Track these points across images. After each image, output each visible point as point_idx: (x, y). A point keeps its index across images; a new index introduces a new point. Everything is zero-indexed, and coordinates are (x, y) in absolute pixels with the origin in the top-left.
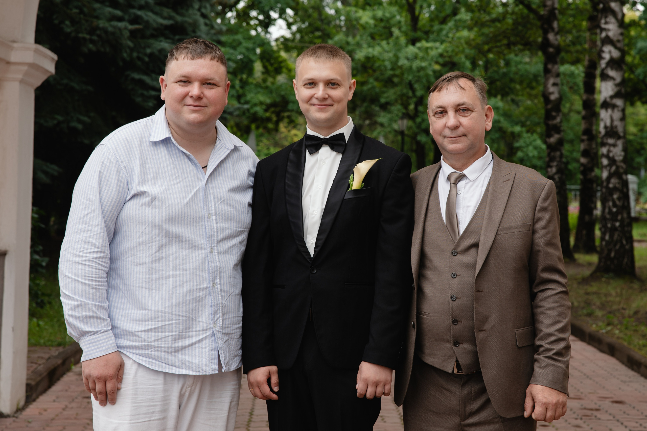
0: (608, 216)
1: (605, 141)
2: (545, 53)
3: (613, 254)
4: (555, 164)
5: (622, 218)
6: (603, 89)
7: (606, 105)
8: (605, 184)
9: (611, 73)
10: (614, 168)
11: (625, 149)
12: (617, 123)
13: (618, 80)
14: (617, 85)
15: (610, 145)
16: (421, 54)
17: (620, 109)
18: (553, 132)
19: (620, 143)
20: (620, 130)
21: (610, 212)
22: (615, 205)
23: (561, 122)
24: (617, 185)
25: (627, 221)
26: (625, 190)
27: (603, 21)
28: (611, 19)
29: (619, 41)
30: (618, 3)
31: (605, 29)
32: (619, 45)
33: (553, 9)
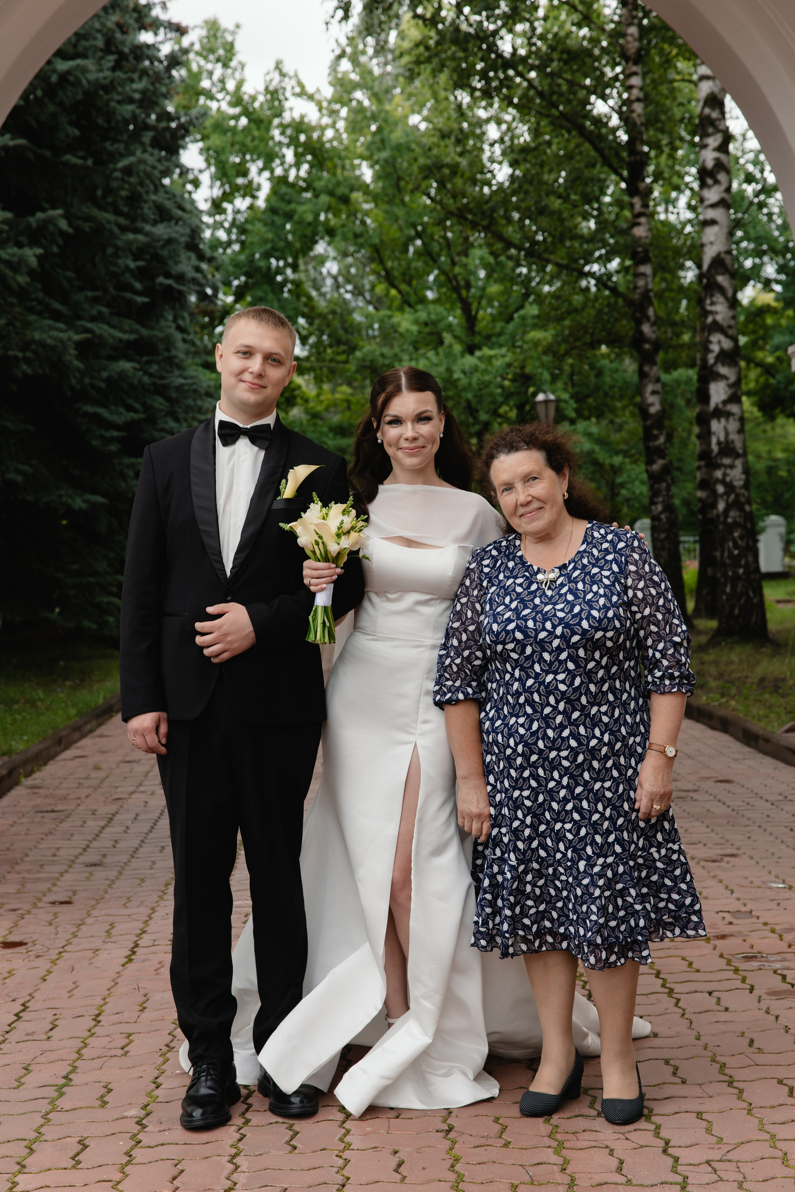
0: (728, 561)
1: (719, 461)
2: (639, 351)
3: (736, 612)
4: (661, 499)
5: (747, 562)
6: (713, 392)
7: (718, 413)
8: (722, 519)
9: (723, 370)
10: (732, 497)
11: (747, 471)
12: (734, 437)
13: (733, 379)
14: (730, 386)
15: (727, 466)
16: (482, 366)
17: (737, 417)
18: (655, 457)
19: (739, 463)
20: (738, 445)
21: (731, 555)
22: (736, 546)
23: (665, 443)
24: (738, 520)
25: (753, 566)
26: (749, 525)
27: (708, 301)
28: (719, 298)
29: (730, 327)
30: (727, 276)
31: (711, 312)
32: (731, 332)
33: (647, 291)
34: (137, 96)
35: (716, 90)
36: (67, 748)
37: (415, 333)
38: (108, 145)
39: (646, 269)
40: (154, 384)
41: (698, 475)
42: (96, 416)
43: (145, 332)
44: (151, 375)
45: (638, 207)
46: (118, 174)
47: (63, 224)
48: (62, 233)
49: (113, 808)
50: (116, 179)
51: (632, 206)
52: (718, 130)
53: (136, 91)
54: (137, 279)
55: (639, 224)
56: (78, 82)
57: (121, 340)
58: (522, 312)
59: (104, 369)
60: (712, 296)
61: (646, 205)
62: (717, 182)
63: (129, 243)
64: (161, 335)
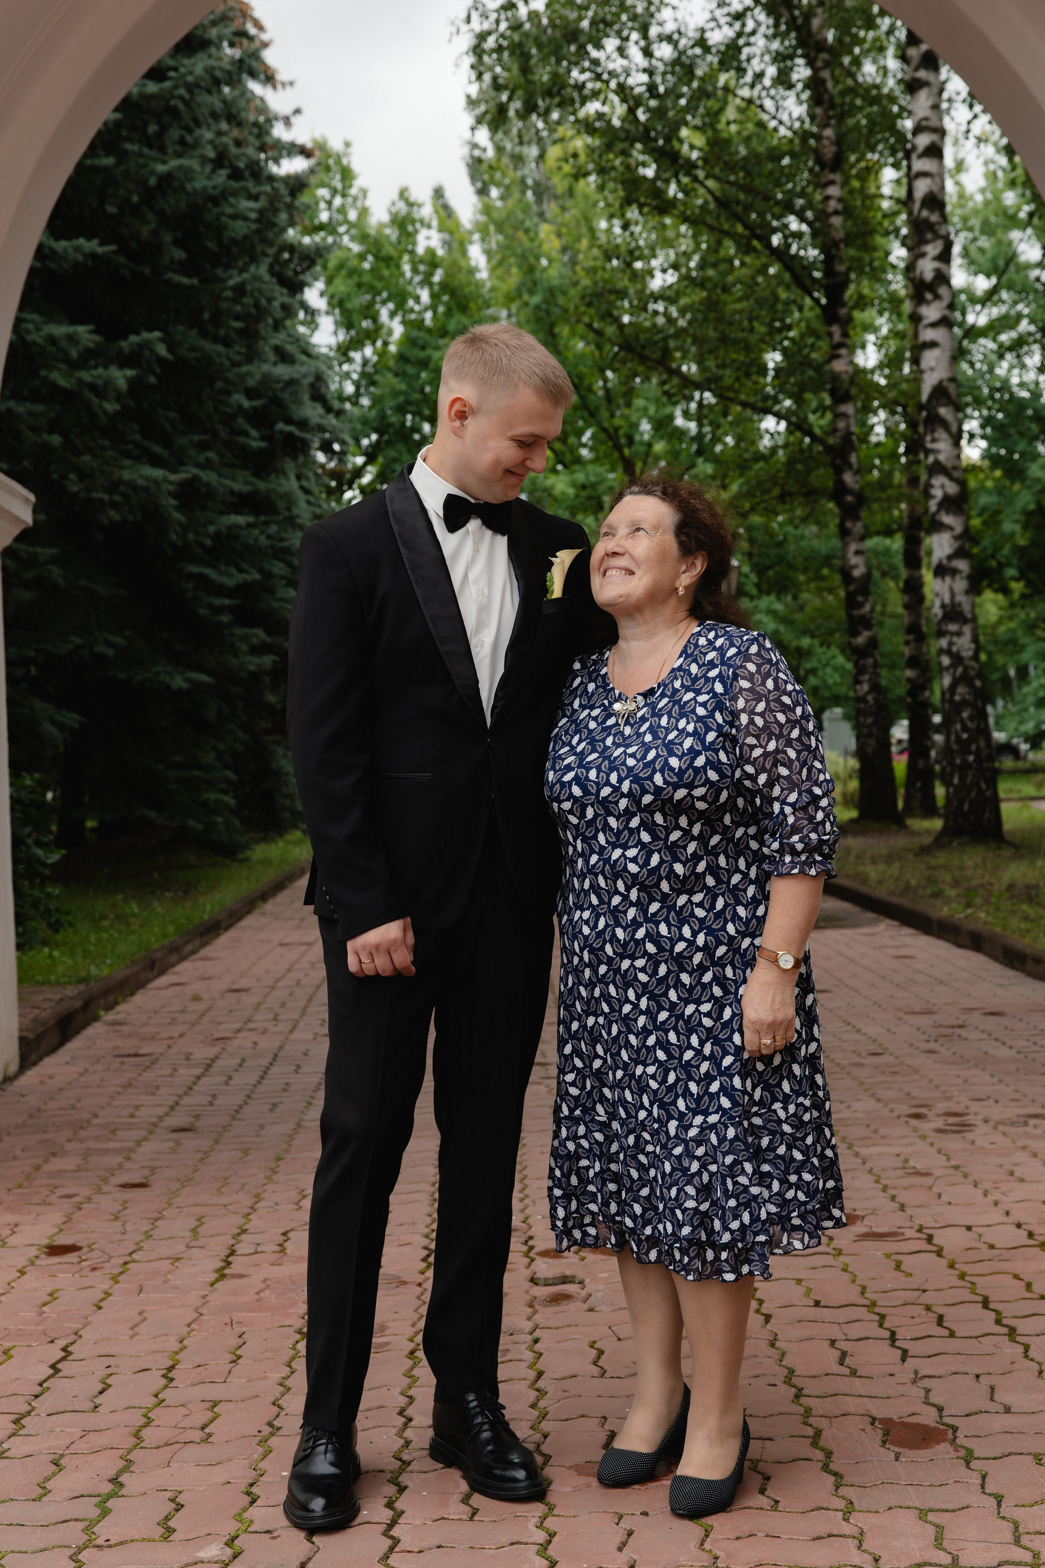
0: (955, 747)
1: (944, 627)
2: (840, 503)
3: (966, 807)
4: (866, 677)
5: (979, 747)
6: (935, 546)
7: (941, 571)
8: (947, 696)
9: (947, 519)
10: (960, 670)
11: (975, 640)
12: (961, 598)
13: (959, 529)
14: (956, 538)
15: (953, 634)
17: (965, 575)
18: (860, 628)
19: (967, 629)
20: (966, 608)
21: (959, 739)
22: (965, 729)
23: (873, 610)
24: (967, 697)
25: (985, 752)
26: (979, 704)
27: (928, 438)
28: (941, 434)
29: (955, 468)
30: (951, 408)
31: (932, 451)
32: (956, 474)
33: (849, 434)
34: (253, 215)
35: (935, 189)
36: (161, 973)
37: (572, 496)
38: (220, 272)
39: (848, 409)
40: (273, 547)
41: (907, 651)
42: (202, 577)
43: (262, 486)
44: (269, 537)
45: (837, 337)
46: (228, 293)
47: (162, 350)
48: (160, 360)
49: (212, 1051)
50: (226, 299)
51: (830, 335)
52: (937, 236)
53: (252, 210)
54: (253, 426)
55: (838, 356)
56: (182, 188)
57: (232, 493)
58: (693, 471)
59: (212, 523)
60: (933, 431)
61: (845, 335)
62: (937, 297)
63: (243, 377)
64: (280, 490)
